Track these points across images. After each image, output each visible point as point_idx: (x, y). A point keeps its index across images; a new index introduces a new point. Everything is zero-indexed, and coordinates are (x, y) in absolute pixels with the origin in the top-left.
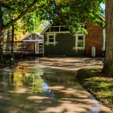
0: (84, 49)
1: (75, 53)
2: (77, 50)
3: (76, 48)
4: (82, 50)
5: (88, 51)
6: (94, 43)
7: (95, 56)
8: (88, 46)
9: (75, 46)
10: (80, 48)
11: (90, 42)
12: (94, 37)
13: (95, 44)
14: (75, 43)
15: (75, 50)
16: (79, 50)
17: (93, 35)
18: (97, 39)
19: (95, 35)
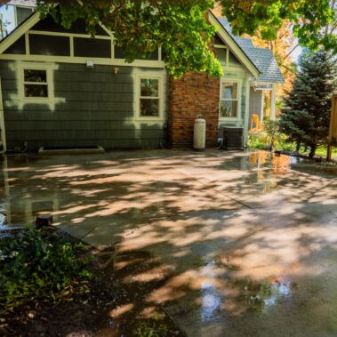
0: (161, 124)
1: (134, 139)
2: (138, 126)
3: (137, 120)
4: (155, 128)
5: (181, 131)
6: (198, 106)
7: (204, 146)
8: (180, 113)
9: (131, 113)
10: (150, 121)
11: (186, 101)
12: (198, 86)
13: (200, 106)
14: (131, 102)
15: (132, 128)
16: (144, 128)
17: (193, 79)
18: (205, 92)
19: (199, 80)
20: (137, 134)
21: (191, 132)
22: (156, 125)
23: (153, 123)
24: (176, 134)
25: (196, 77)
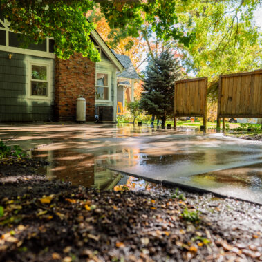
0: (49, 103)
1: (26, 114)
2: (29, 103)
3: (29, 98)
4: (44, 105)
5: (66, 108)
6: (79, 89)
7: (84, 119)
8: (65, 93)
9: (23, 92)
10: (40, 99)
11: (70, 84)
12: (79, 74)
13: (81, 89)
14: (24, 83)
15: (24, 105)
16: (35, 105)
17: (75, 68)
18: (84, 78)
19: (80, 69)
20: (29, 110)
21: (74, 108)
22: (45, 103)
23: (42, 102)
24: (62, 110)
25: (77, 67)
